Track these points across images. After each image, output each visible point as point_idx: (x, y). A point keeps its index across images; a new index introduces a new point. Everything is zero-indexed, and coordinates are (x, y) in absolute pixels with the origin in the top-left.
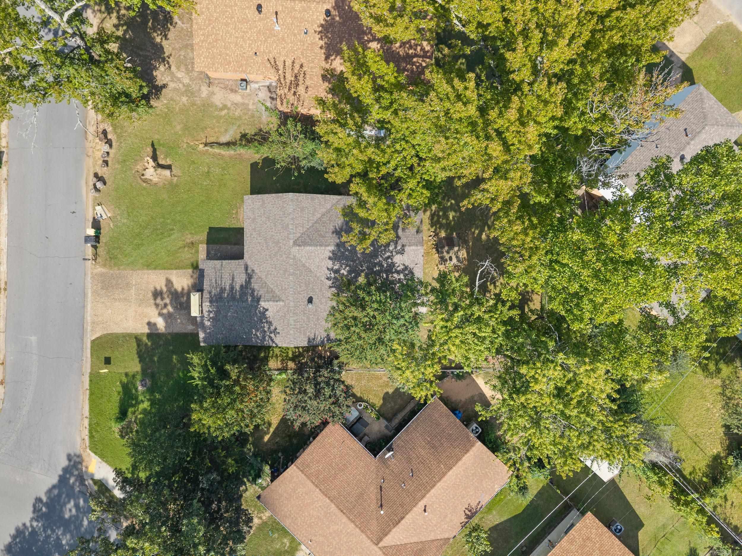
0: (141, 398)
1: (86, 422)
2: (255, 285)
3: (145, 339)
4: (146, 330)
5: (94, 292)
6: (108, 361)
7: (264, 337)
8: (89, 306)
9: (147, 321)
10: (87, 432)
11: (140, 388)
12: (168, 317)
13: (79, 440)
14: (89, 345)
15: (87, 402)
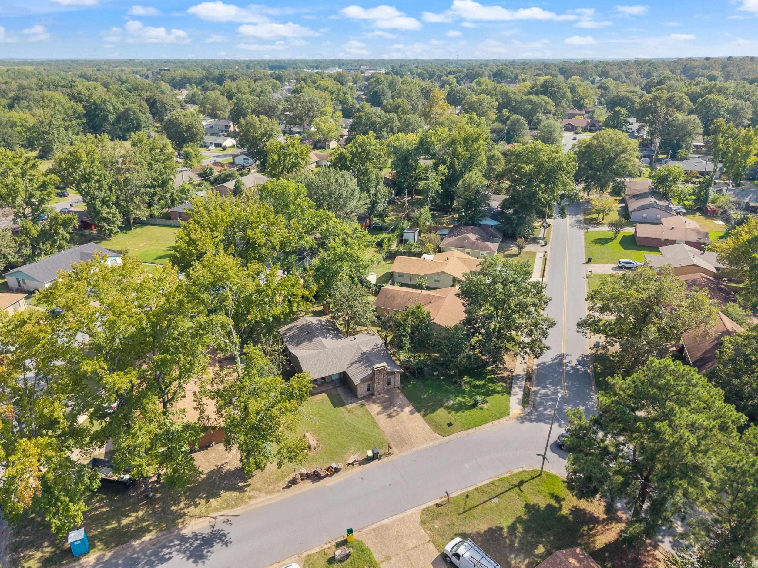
0: (457, 401)
1: (496, 422)
2: (356, 359)
3: (422, 413)
4: (417, 414)
5: (412, 446)
6: (450, 424)
7: (382, 350)
8: (424, 446)
9: (411, 416)
10: (501, 420)
11: (452, 402)
12: (402, 408)
13: (509, 422)
14: (448, 438)
15: (483, 426)
